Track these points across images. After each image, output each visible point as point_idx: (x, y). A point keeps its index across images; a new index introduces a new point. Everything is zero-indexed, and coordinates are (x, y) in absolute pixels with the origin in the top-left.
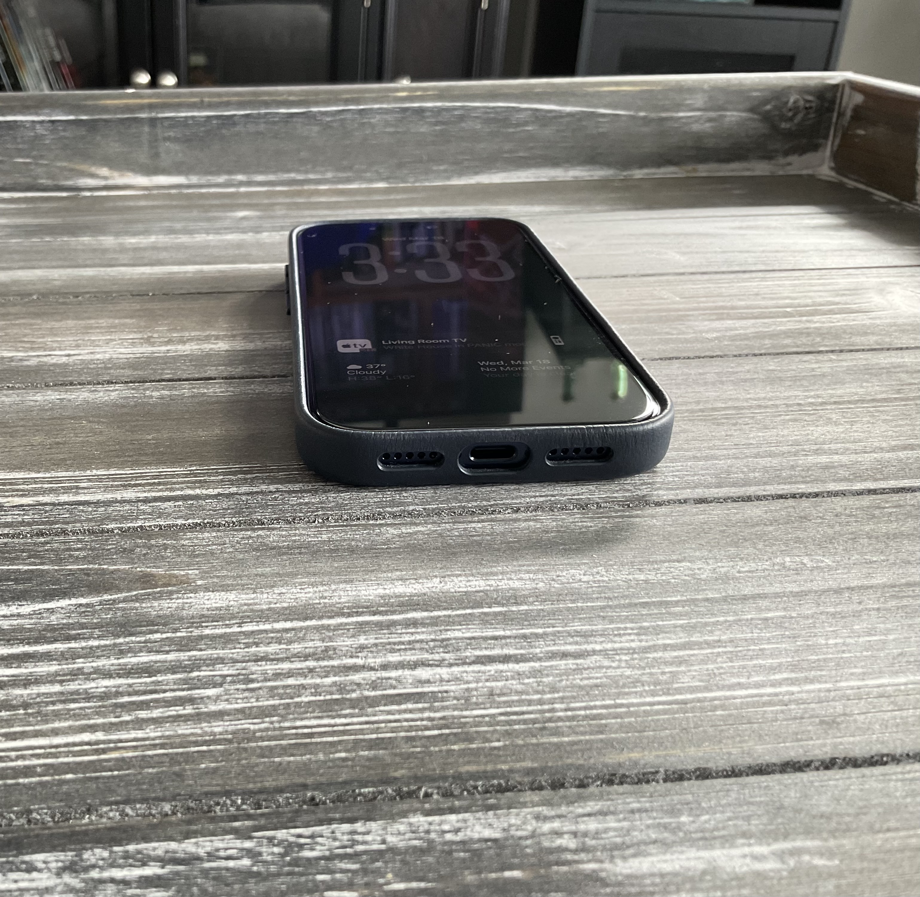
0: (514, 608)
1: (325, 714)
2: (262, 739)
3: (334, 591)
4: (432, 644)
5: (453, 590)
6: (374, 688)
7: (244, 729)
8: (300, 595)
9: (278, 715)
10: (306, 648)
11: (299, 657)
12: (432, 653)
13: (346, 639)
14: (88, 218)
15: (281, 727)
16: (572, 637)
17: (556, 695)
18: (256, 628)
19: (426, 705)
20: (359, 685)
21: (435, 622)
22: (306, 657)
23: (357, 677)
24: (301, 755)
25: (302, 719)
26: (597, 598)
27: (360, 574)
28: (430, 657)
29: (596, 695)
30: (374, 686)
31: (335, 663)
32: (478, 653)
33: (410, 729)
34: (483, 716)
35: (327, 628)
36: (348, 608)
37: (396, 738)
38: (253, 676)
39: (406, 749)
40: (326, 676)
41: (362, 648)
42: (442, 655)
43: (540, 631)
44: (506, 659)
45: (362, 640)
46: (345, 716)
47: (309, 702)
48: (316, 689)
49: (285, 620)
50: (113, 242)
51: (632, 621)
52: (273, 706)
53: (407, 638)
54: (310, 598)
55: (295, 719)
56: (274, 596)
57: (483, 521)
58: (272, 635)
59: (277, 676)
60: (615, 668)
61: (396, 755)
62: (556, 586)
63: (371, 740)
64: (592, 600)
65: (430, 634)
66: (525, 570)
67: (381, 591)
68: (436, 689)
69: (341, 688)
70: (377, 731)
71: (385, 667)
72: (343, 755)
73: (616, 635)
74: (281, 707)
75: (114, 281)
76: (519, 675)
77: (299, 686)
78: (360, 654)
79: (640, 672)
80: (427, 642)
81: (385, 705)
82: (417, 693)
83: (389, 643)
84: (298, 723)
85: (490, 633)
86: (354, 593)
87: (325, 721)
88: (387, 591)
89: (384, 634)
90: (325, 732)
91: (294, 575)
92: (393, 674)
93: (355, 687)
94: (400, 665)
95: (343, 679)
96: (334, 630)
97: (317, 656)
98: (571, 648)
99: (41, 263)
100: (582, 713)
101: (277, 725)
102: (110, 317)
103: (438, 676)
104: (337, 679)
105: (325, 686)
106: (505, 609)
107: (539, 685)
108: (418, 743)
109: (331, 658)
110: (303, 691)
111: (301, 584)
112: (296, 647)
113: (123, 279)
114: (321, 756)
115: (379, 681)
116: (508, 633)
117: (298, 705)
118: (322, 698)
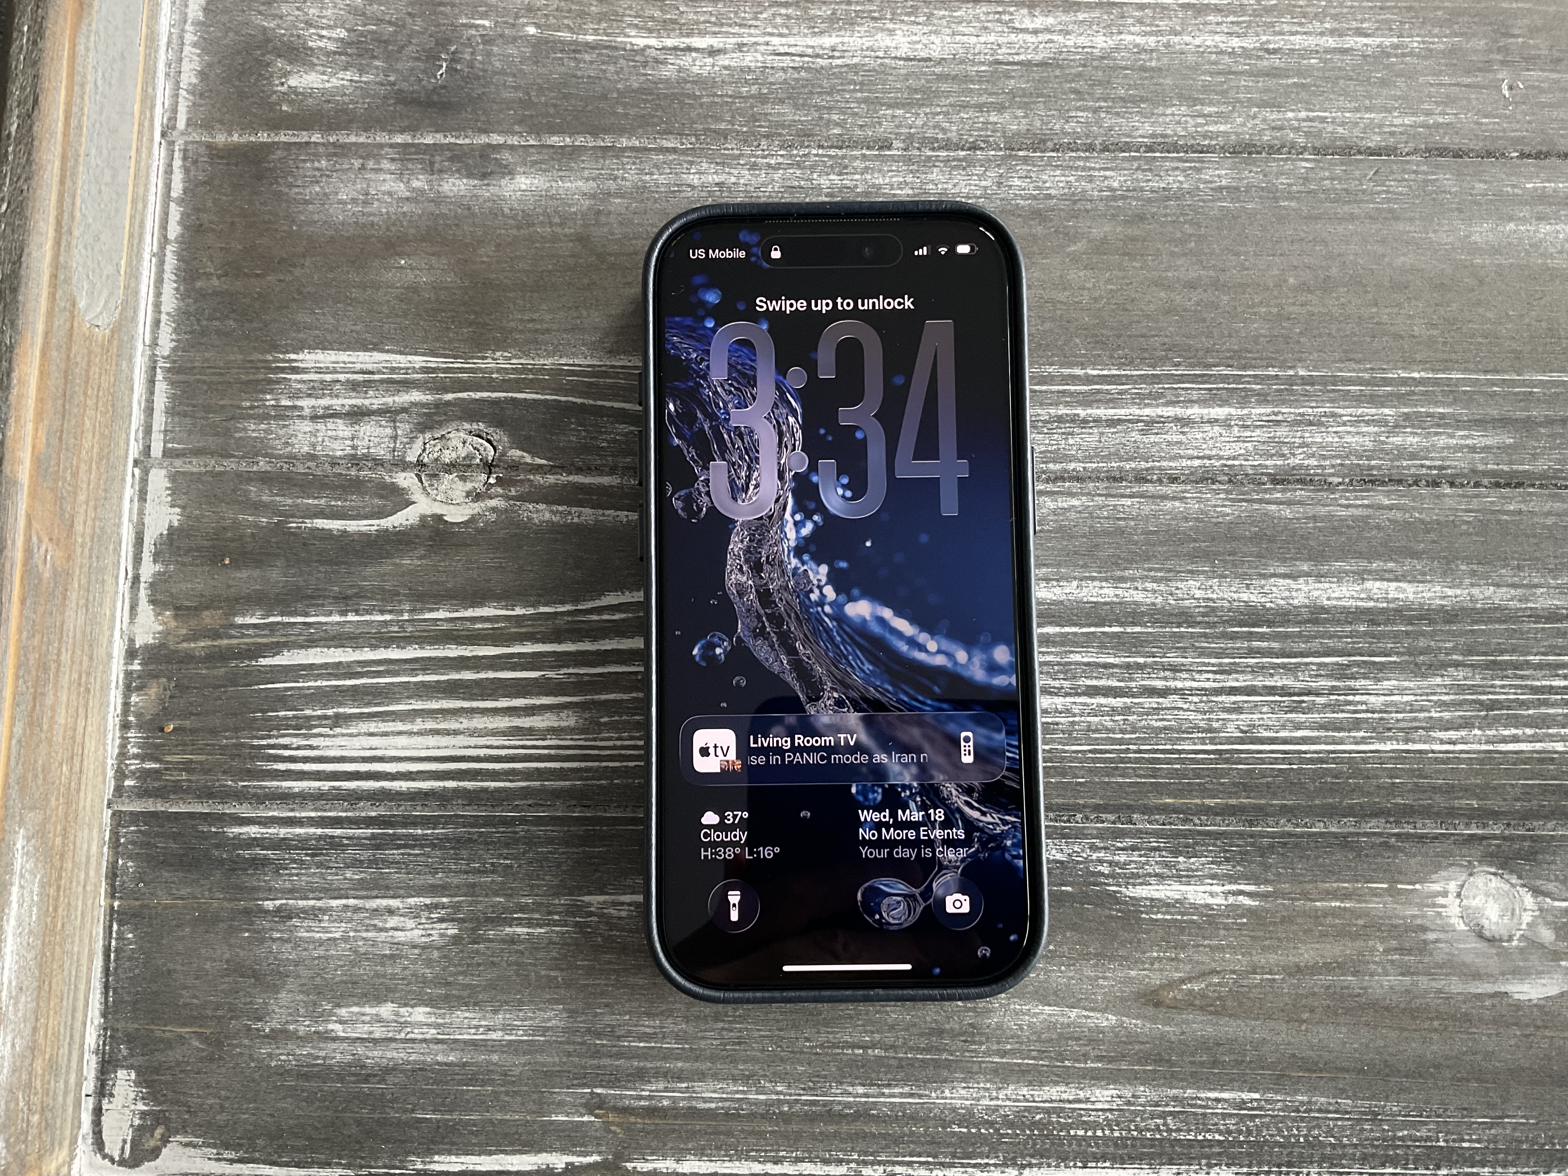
0: (1129, 629)
5: (1085, 600)
16: (1165, 670)
21: (1063, 640)
26: (1199, 622)
34: (1078, 752)
44: (1108, 692)
51: (1216, 656)
60: (1184, 710)
62: (1171, 601)
64: (1194, 624)
66: (1152, 577)
73: (1198, 672)
85: (1103, 659)
98: (1160, 684)
100: (1147, 755)
106: (1121, 630)
107: (1124, 723)
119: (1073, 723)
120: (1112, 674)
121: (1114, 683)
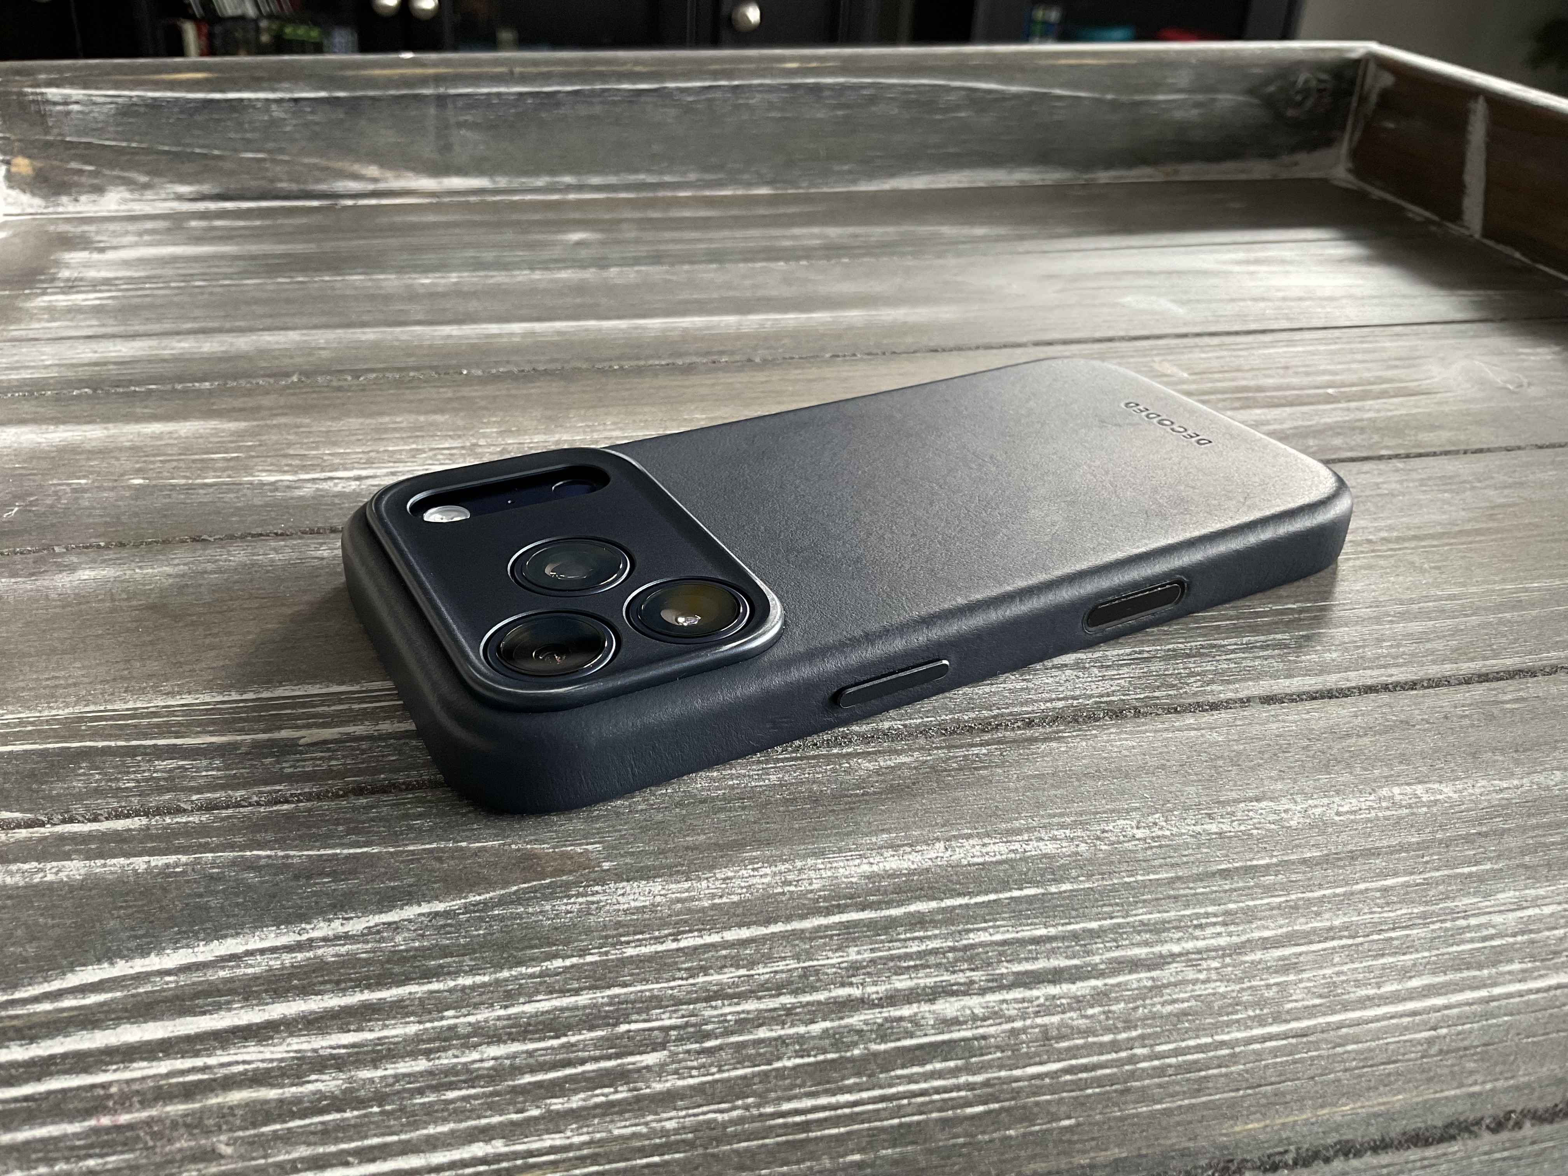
0: (1053, 889)
1: (820, 1088)
2: (738, 1137)
3: (801, 870)
4: (950, 955)
5: (965, 862)
6: (883, 1039)
7: (708, 1122)
8: (754, 881)
9: (754, 1094)
10: (776, 972)
11: (768, 990)
12: (954, 972)
13: (830, 954)
14: (355, 243)
15: (761, 1115)
16: (1139, 933)
17: (1134, 1034)
18: (699, 941)
19: (960, 1063)
20: (860, 1032)
21: (949, 917)
22: (778, 988)
23: (856, 1020)
24: (798, 1162)
25: (790, 1099)
26: (1161, 866)
27: (832, 839)
28: (952, 978)
29: (1187, 1030)
30: (883, 1032)
31: (821, 996)
32: (1017, 968)
33: (944, 1106)
34: (1040, 1076)
35: (799, 934)
36: (825, 899)
37: (926, 1122)
38: (709, 1027)
39: (943, 1140)
40: (813, 1022)
41: (855, 968)
42: (968, 974)
43: (1094, 925)
44: (1056, 976)
45: (853, 954)
46: (849, 1090)
47: (796, 1068)
48: (801, 1045)
49: (740, 925)
50: (396, 283)
51: (1214, 902)
52: (744, 1078)
53: (914, 948)
54: (769, 885)
55: (779, 1100)
56: (718, 883)
57: (987, 743)
58: (724, 952)
59: (744, 1024)
60: (1204, 982)
61: (930, 1152)
62: (1104, 847)
63: (892, 1127)
64: (1154, 870)
65: (946, 938)
66: (1058, 824)
67: (866, 868)
68: (968, 1034)
69: (836, 1039)
70: (898, 1112)
71: (892, 999)
72: (857, 1157)
73: (1196, 927)
74: (756, 1080)
75: (409, 350)
76: (1078, 1003)
77: (776, 1039)
78: (854, 980)
79: (1237, 987)
80: (944, 953)
81: (903, 1067)
82: (944, 1042)
83: (892, 958)
84: (786, 1106)
85: (1027, 933)
86: (829, 874)
87: (823, 1101)
88: (875, 868)
89: (882, 942)
90: (825, 1119)
91: (740, 845)
92: (906, 1011)
93: (856, 1038)
94: (911, 996)
95: (836, 1024)
96: (811, 939)
97: (794, 987)
98: (1141, 952)
99: (297, 320)
100: (1173, 1061)
101: (755, 1112)
102: (410, 412)
103: (968, 1012)
104: (828, 1024)
105: (813, 1038)
106: (1041, 891)
107: (1108, 1018)
108: (958, 1130)
109: (815, 989)
110: (784, 1049)
111: (752, 861)
112: (762, 972)
113: (420, 347)
114: (827, 1163)
115: (888, 1025)
116: (1052, 931)
117: (780, 1073)
118: (812, 1059)
119: (1014, 1032)
120: (1053, 951)
121: (1063, 963)
